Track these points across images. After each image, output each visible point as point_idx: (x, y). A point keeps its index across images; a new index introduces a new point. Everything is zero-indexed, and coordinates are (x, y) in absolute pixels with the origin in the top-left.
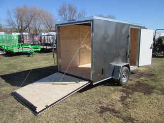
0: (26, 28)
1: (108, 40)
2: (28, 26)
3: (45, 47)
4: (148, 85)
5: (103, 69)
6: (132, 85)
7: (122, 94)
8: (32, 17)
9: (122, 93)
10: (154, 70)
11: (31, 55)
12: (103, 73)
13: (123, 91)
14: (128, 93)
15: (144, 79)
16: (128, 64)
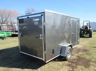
0: (5, 21)
1: (56, 28)
2: (6, 20)
3: (15, 33)
4: (85, 59)
5: (53, 50)
6: (74, 60)
7: (69, 69)
8: (9, 15)
9: (69, 67)
10: (86, 46)
11: (4, 39)
12: (53, 53)
13: (69, 65)
14: (73, 67)
15: (81, 54)
16: (71, 44)
